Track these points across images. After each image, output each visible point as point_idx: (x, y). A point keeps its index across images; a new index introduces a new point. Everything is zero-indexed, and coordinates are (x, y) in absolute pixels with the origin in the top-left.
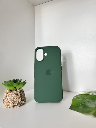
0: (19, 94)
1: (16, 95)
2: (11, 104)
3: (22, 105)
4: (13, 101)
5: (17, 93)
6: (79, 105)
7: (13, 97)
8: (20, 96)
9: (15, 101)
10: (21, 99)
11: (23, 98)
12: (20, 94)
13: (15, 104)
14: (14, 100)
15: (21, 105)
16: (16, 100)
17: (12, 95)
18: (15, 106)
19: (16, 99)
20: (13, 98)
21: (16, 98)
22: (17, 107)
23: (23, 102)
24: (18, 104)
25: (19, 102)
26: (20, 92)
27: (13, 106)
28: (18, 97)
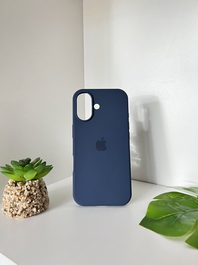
0: (26, 193)
1: (18, 194)
2: (8, 210)
3: (30, 215)
4: (11, 205)
5: (23, 189)
6: (160, 218)
7: (14, 196)
8: (28, 196)
9: (16, 206)
10: (28, 202)
11: (33, 202)
12: (28, 192)
13: (16, 212)
14: (14, 202)
15: (28, 215)
16: (18, 204)
17: (12, 192)
18: (16, 215)
19: (18, 202)
20: (13, 199)
21: (19, 200)
22: (20, 217)
23: (34, 210)
24: (22, 212)
25: (24, 210)
26: (29, 189)
27: (13, 215)
28: (23, 198)
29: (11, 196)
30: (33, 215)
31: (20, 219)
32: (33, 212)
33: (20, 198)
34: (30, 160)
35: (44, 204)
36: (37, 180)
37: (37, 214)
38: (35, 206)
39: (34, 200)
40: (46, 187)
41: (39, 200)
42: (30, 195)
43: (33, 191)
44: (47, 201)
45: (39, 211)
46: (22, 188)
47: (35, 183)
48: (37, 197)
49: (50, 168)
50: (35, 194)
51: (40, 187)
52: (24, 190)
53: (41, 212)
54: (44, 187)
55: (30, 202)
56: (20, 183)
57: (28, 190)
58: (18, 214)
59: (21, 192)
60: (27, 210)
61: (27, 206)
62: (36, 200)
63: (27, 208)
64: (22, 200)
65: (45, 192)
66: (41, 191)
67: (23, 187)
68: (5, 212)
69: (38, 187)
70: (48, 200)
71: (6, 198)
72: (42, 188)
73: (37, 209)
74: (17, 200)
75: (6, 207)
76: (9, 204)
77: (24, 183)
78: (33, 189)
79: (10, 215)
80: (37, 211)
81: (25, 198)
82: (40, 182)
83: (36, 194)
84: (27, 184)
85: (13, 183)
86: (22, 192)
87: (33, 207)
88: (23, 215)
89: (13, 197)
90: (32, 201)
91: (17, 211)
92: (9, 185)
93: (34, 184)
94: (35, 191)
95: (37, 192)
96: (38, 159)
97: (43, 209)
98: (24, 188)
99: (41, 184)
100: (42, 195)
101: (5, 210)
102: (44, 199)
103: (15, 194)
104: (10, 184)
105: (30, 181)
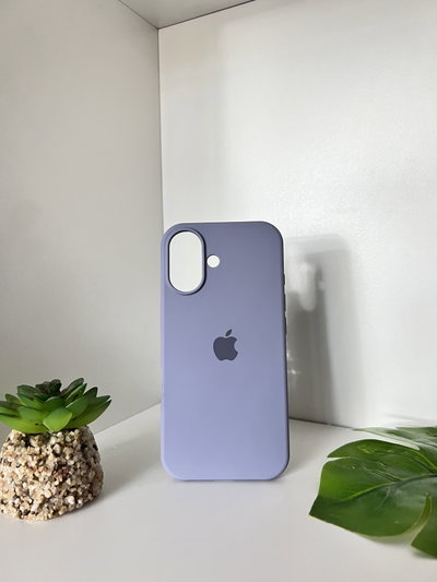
0: (52, 461)
1: (33, 464)
2: (10, 502)
3: (60, 513)
4: (17, 490)
5: (44, 454)
7: (22, 469)
8: (56, 469)
9: (27, 493)
10: (57, 483)
11: (68, 481)
12: (56, 460)
13: (27, 506)
14: (24, 484)
15: (55, 512)
16: (31, 488)
17: (20, 461)
18: (27, 513)
19: (32, 483)
20: (20, 478)
21: (36, 478)
22: (38, 518)
23: (70, 500)
24: (41, 506)
25: (46, 500)
26: (58, 452)
27: (20, 514)
28: (44, 474)
29: (17, 470)
30: (66, 513)
31: (37, 522)
32: (67, 506)
33: (37, 474)
34: (60, 385)
35: (91, 484)
36: (77, 431)
37: (75, 510)
38: (72, 490)
39: (70, 476)
40: (95, 446)
41: (82, 477)
42: (59, 467)
43: (67, 458)
44: (99, 477)
45: (80, 502)
46: (41, 451)
47: (72, 437)
48: (76, 469)
49: (105, 403)
50: (72, 463)
51: (84, 446)
52: (47, 456)
53: (87, 504)
54: (91, 446)
55: (61, 483)
56: (37, 437)
57: (56, 455)
58: (32, 510)
59: (39, 461)
60: (52, 500)
61: (54, 492)
62: (74, 477)
63: (52, 497)
64: (41, 479)
65: (94, 457)
66: (85, 456)
67: (43, 448)
68: (3, 507)
69: (79, 447)
70: (99, 475)
71: (5, 474)
72: (87, 448)
73: (76, 498)
74: (30, 480)
75: (5, 496)
76: (10, 487)
77: (45, 439)
78: (67, 451)
79: (15, 513)
80: (76, 502)
81: (49, 474)
82: (82, 434)
83: (75, 464)
84: (53, 441)
85: (20, 438)
86: (42, 460)
87: (68, 493)
88: (45, 512)
89: (20, 472)
90: (65, 479)
91: (31, 504)
92: (12, 444)
93: (68, 439)
94: (72, 457)
95: (75, 458)
96: (79, 383)
97: (90, 497)
98: (48, 450)
99: (84, 439)
100: (88, 464)
101: (2, 503)
102: (91, 475)
103: (26, 464)
104: (14, 441)
105: (59, 434)
